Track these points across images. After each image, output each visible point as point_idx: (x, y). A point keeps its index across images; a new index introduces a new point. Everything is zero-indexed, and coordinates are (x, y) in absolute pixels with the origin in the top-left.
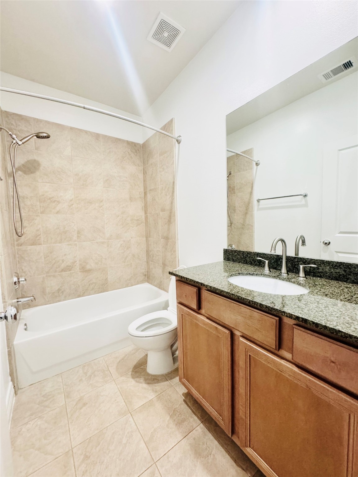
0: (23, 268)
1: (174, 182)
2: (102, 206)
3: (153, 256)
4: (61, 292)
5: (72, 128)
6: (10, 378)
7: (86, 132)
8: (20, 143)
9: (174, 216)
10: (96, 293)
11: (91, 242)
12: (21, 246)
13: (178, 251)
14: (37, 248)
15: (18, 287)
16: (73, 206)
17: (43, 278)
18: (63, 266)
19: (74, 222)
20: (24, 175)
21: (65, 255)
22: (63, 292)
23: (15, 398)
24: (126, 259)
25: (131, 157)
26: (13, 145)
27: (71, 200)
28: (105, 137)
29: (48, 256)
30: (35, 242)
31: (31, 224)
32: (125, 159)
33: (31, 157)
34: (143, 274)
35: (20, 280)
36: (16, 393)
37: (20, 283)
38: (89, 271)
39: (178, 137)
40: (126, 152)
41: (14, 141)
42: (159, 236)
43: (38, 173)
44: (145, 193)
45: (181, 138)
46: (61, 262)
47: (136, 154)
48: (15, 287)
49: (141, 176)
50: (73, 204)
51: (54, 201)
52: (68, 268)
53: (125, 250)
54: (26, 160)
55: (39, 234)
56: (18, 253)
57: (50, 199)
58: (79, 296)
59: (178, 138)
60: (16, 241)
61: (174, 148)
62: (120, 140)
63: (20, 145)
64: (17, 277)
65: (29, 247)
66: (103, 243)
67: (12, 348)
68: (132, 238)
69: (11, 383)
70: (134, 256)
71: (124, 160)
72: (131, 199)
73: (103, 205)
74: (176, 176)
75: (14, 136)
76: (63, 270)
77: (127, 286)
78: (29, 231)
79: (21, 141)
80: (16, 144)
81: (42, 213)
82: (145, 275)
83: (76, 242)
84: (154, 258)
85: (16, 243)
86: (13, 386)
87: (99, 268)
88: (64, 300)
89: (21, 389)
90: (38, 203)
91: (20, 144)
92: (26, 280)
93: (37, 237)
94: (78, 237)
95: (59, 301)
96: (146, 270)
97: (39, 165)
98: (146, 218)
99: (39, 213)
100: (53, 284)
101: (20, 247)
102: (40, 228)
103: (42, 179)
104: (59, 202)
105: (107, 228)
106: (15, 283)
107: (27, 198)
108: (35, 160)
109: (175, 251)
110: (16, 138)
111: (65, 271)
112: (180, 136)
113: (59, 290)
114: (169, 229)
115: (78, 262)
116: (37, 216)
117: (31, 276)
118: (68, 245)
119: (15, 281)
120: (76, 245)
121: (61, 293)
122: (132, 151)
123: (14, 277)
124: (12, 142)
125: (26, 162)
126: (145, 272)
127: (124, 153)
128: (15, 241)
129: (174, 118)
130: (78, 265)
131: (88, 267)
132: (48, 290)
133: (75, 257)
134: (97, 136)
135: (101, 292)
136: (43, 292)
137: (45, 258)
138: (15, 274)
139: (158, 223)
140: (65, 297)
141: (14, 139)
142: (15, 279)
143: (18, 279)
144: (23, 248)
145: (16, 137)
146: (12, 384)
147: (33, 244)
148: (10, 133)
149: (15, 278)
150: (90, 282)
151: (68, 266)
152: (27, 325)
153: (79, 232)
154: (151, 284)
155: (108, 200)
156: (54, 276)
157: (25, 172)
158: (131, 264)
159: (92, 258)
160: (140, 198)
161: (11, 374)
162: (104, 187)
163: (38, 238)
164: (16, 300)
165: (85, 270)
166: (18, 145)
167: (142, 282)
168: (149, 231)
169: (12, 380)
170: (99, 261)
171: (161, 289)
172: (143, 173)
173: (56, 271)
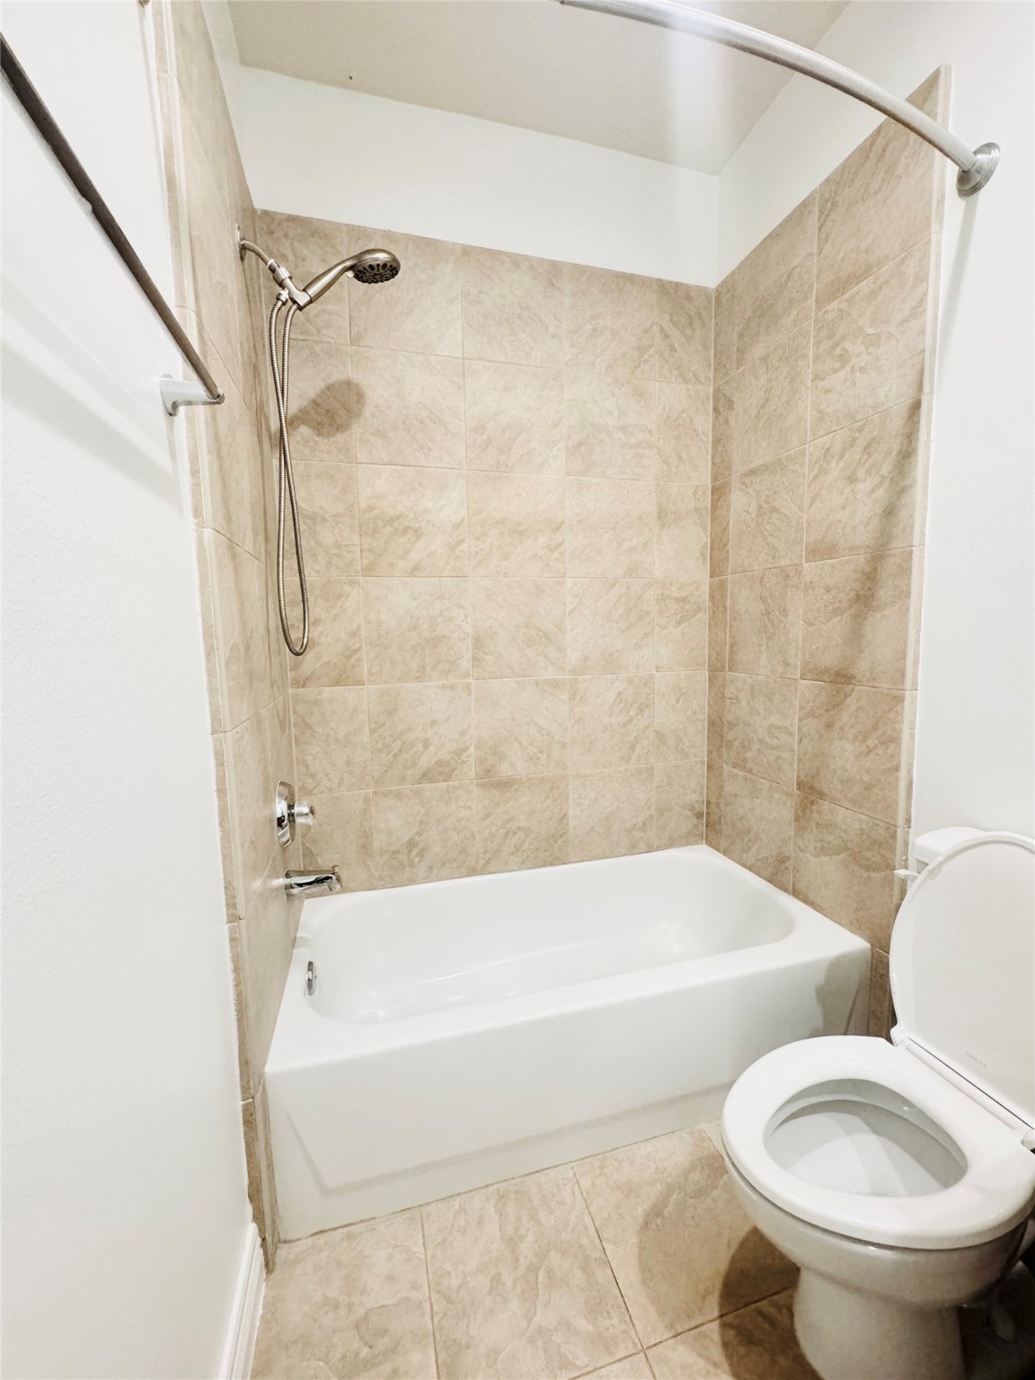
0: (309, 759)
1: (916, 406)
2: (558, 546)
3: (746, 746)
4: (415, 851)
5: (467, 251)
6: (249, 1209)
7: (516, 261)
8: (302, 299)
9: (905, 570)
10: (524, 865)
11: (518, 682)
12: (303, 686)
13: (912, 738)
14: (350, 695)
15: (288, 836)
16: (465, 545)
17: (367, 800)
18: (425, 761)
19: (460, 607)
20: (317, 438)
21: (433, 723)
22: (421, 854)
23: (264, 1284)
24: (632, 748)
25: (672, 349)
26: (279, 309)
27: (457, 526)
28: (579, 271)
29: (382, 726)
30: (343, 677)
31: (334, 612)
32: (646, 357)
33: (337, 374)
34: (692, 809)
35: (296, 810)
36: (269, 1265)
37: (294, 821)
38: (507, 785)
39: (976, 153)
40: (651, 327)
41: (282, 292)
42: (787, 664)
43: (357, 429)
44: (719, 491)
45: (994, 153)
46: (420, 747)
47: (688, 331)
48: (280, 837)
49: (705, 423)
50: (462, 541)
51: (405, 530)
52: (440, 772)
53: (632, 713)
54: (321, 385)
55: (357, 645)
56: (295, 711)
57: (391, 520)
58: (473, 872)
59: (979, 156)
60: (291, 671)
61: (934, 226)
62: (630, 278)
63: (300, 308)
64: (286, 799)
65: (327, 692)
66: (557, 684)
67: (258, 1096)
68: (658, 669)
69: (252, 1228)
70: (661, 737)
71: (647, 361)
72: (662, 515)
73: (563, 542)
74: (932, 373)
75: (283, 273)
76: (426, 776)
77: (632, 850)
78: (328, 636)
79: (304, 290)
80: (290, 303)
81: (369, 570)
82: (699, 815)
83: (470, 680)
84: (749, 755)
85: (290, 675)
86: (259, 1240)
87: (541, 776)
88: (426, 880)
89: (285, 1242)
90: (356, 539)
91: (302, 304)
92: (312, 812)
93: (349, 657)
94: (474, 658)
95: (411, 882)
96: (701, 793)
97: (360, 397)
98: (718, 592)
99: (357, 572)
100: (393, 822)
101: (300, 690)
102: (359, 627)
103: (371, 452)
104: (418, 533)
105: (571, 630)
106: (280, 821)
107: (324, 519)
108: (348, 383)
109: (892, 740)
110: (288, 282)
111: (431, 781)
112: (990, 146)
113: (411, 844)
114: (855, 637)
115: (472, 749)
116: (353, 583)
117: (330, 790)
118: (444, 687)
119: (280, 816)
120: (467, 688)
121: (417, 854)
122: (674, 323)
123: (277, 799)
124: (278, 299)
125: (322, 394)
126: (698, 801)
127: (646, 331)
128: (289, 668)
129: (948, 69)
130: (472, 760)
131: (505, 771)
132: (378, 841)
133: (463, 733)
134: (553, 273)
135: (544, 865)
136: (365, 848)
137: (372, 731)
138: (282, 787)
139: (784, 612)
140: (431, 868)
141: (281, 285)
142: (281, 808)
143: (291, 807)
144: (310, 692)
145: (290, 278)
146: (257, 1231)
147: (337, 683)
148: (271, 261)
149: (280, 802)
150: (509, 826)
151: (440, 763)
152: (316, 965)
153: (478, 643)
154: (725, 853)
155: (580, 522)
156: (399, 796)
157: (319, 429)
158: (652, 768)
159: (516, 739)
160: (696, 510)
161: (254, 1194)
162: (567, 474)
163: (352, 661)
164: (282, 881)
165: (496, 783)
166: (295, 307)
167: (687, 839)
168: (732, 645)
169: (258, 1217)
170: (541, 752)
171: (786, 890)
172: (716, 409)
173: (403, 779)
